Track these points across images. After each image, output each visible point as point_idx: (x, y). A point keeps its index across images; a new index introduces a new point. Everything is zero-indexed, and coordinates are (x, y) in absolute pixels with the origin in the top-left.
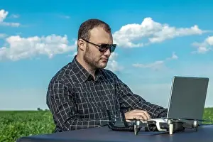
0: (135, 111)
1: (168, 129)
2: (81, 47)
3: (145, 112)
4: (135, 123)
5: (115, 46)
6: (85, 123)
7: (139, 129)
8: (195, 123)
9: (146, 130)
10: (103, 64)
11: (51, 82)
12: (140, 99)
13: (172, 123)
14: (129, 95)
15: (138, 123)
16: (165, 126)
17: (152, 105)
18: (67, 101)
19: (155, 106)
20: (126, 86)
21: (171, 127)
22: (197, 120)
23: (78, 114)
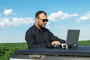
0: (55, 41)
1: (66, 47)
2: (37, 20)
3: (59, 42)
4: (55, 46)
5: (48, 20)
6: (38, 46)
7: (56, 47)
8: (75, 45)
9: (59, 48)
10: (44, 26)
11: (27, 32)
12: (57, 37)
13: (67, 45)
14: (53, 36)
15: (56, 45)
16: (65, 46)
17: (61, 40)
18: (32, 38)
19: (62, 40)
20: (52, 33)
21: (67, 46)
22: (76, 44)
23: (36, 43)
